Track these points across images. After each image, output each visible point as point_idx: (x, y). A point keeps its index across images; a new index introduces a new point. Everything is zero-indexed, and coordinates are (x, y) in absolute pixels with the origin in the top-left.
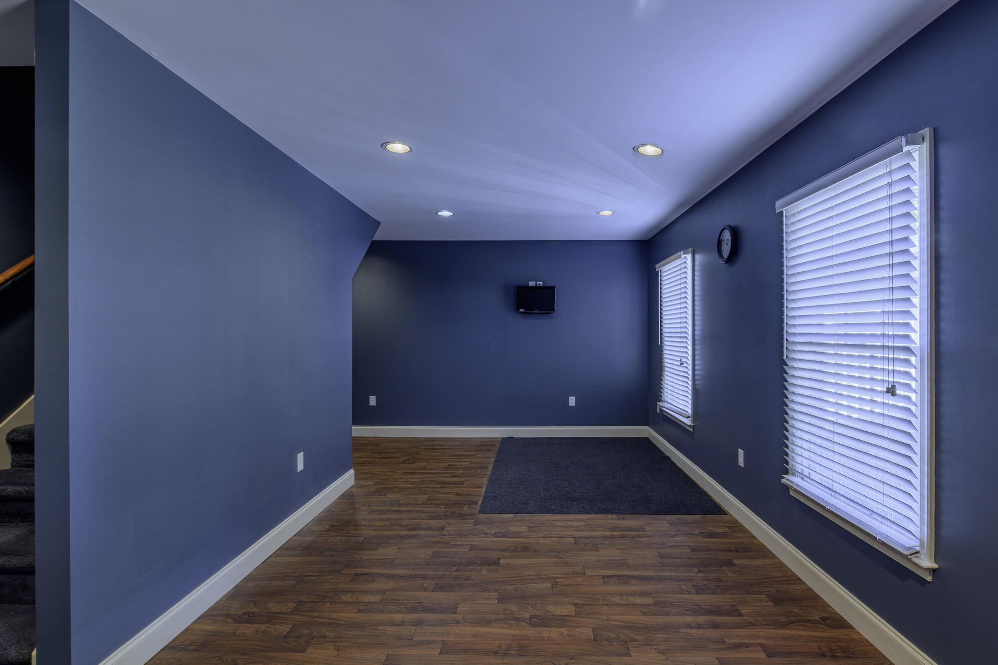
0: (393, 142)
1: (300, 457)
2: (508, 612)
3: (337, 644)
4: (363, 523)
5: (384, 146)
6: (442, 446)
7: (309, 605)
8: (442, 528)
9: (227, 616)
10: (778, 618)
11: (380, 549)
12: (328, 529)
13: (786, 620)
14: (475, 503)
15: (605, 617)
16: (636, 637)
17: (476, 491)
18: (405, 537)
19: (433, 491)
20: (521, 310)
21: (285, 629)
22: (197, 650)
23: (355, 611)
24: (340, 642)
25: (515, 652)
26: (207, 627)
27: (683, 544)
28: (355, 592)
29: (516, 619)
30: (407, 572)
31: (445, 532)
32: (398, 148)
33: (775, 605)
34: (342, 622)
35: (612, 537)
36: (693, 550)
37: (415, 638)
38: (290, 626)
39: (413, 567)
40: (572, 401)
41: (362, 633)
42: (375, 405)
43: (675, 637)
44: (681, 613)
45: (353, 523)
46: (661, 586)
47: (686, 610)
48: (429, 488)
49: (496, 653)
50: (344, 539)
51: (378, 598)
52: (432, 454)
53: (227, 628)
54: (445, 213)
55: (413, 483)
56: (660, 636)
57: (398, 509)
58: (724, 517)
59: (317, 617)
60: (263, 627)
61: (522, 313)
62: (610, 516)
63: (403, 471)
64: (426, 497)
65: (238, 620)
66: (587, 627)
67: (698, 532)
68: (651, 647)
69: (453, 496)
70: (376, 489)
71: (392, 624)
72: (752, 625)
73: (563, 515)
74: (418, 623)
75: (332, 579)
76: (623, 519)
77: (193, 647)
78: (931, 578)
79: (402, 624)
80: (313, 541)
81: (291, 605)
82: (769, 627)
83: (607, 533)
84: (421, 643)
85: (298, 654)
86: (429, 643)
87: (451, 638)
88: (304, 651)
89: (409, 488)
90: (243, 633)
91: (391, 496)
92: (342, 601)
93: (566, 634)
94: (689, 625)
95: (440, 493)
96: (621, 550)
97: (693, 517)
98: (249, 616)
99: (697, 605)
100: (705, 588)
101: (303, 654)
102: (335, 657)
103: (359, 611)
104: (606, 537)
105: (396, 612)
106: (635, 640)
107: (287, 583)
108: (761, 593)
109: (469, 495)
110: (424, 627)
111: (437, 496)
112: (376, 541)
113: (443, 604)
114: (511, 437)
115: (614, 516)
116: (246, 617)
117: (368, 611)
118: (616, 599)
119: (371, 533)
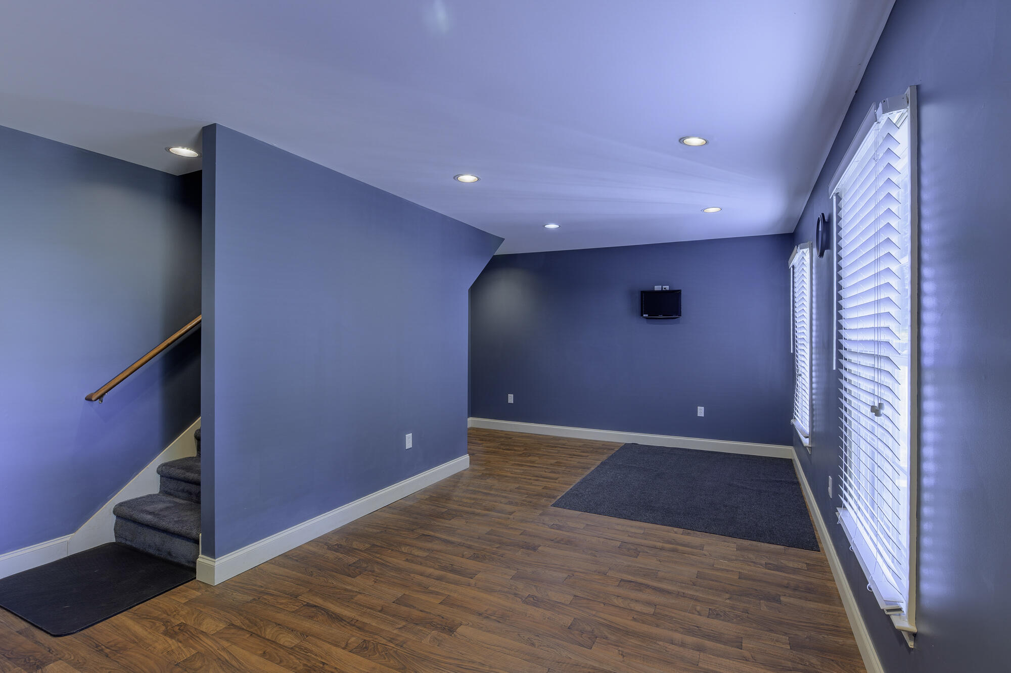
0: (462, 175)
1: (409, 437)
2: (514, 587)
3: (377, 578)
4: (455, 498)
5: (456, 178)
6: (564, 445)
7: (378, 548)
8: (511, 513)
9: (326, 544)
10: (783, 661)
11: (453, 520)
12: (427, 499)
13: (791, 666)
14: (554, 497)
15: (594, 613)
16: (609, 636)
17: (563, 487)
18: (478, 514)
19: (526, 482)
20: (644, 315)
21: (352, 560)
22: (297, 561)
23: (404, 559)
24: (380, 577)
25: (495, 618)
26: (311, 548)
27: (735, 570)
28: (413, 546)
29: (516, 595)
30: (459, 540)
31: (511, 517)
32: (468, 178)
33: (791, 649)
34: (390, 565)
35: (662, 549)
36: (741, 576)
37: (430, 588)
38: (357, 559)
39: (467, 538)
40: (701, 411)
41: (398, 576)
42: (513, 402)
43: (649, 647)
44: (674, 629)
45: (447, 497)
46: (673, 601)
47: (681, 627)
48: (525, 479)
49: (480, 614)
50: (433, 507)
51: (425, 554)
52: (549, 450)
53: (321, 551)
54: (552, 226)
55: (515, 473)
56: (634, 641)
57: (488, 492)
58: (814, 554)
59: (378, 558)
60: (341, 556)
61: (646, 318)
62: (676, 529)
63: (513, 462)
64: (517, 486)
65: (330, 548)
66: (570, 616)
67: (763, 562)
68: (617, 648)
69: (540, 488)
70: (483, 474)
71: (422, 574)
72: (744, 660)
73: (628, 521)
74: (439, 578)
75: (404, 534)
76: (688, 534)
77: (296, 558)
78: (913, 644)
79: (429, 576)
80: (411, 506)
81: (367, 546)
82: (762, 666)
83: (659, 544)
84: (432, 592)
85: (350, 578)
86: (437, 593)
87: (455, 595)
88: (354, 577)
89: (509, 477)
90: (328, 557)
91: (490, 481)
92: (400, 550)
93: (547, 617)
94: (672, 640)
95: (531, 484)
96: (661, 562)
97: (772, 546)
98: (338, 547)
99: (698, 627)
100: (722, 614)
101: (353, 579)
102: (370, 586)
103: (407, 560)
104: (655, 547)
105: (430, 567)
106: (607, 638)
107: (375, 531)
108: (786, 634)
109: (555, 490)
110: (441, 582)
111: (527, 486)
112: (454, 513)
113: (468, 569)
114: (635, 444)
115: (681, 530)
116: (336, 547)
117: (412, 562)
118: (616, 601)
119: (455, 507)
